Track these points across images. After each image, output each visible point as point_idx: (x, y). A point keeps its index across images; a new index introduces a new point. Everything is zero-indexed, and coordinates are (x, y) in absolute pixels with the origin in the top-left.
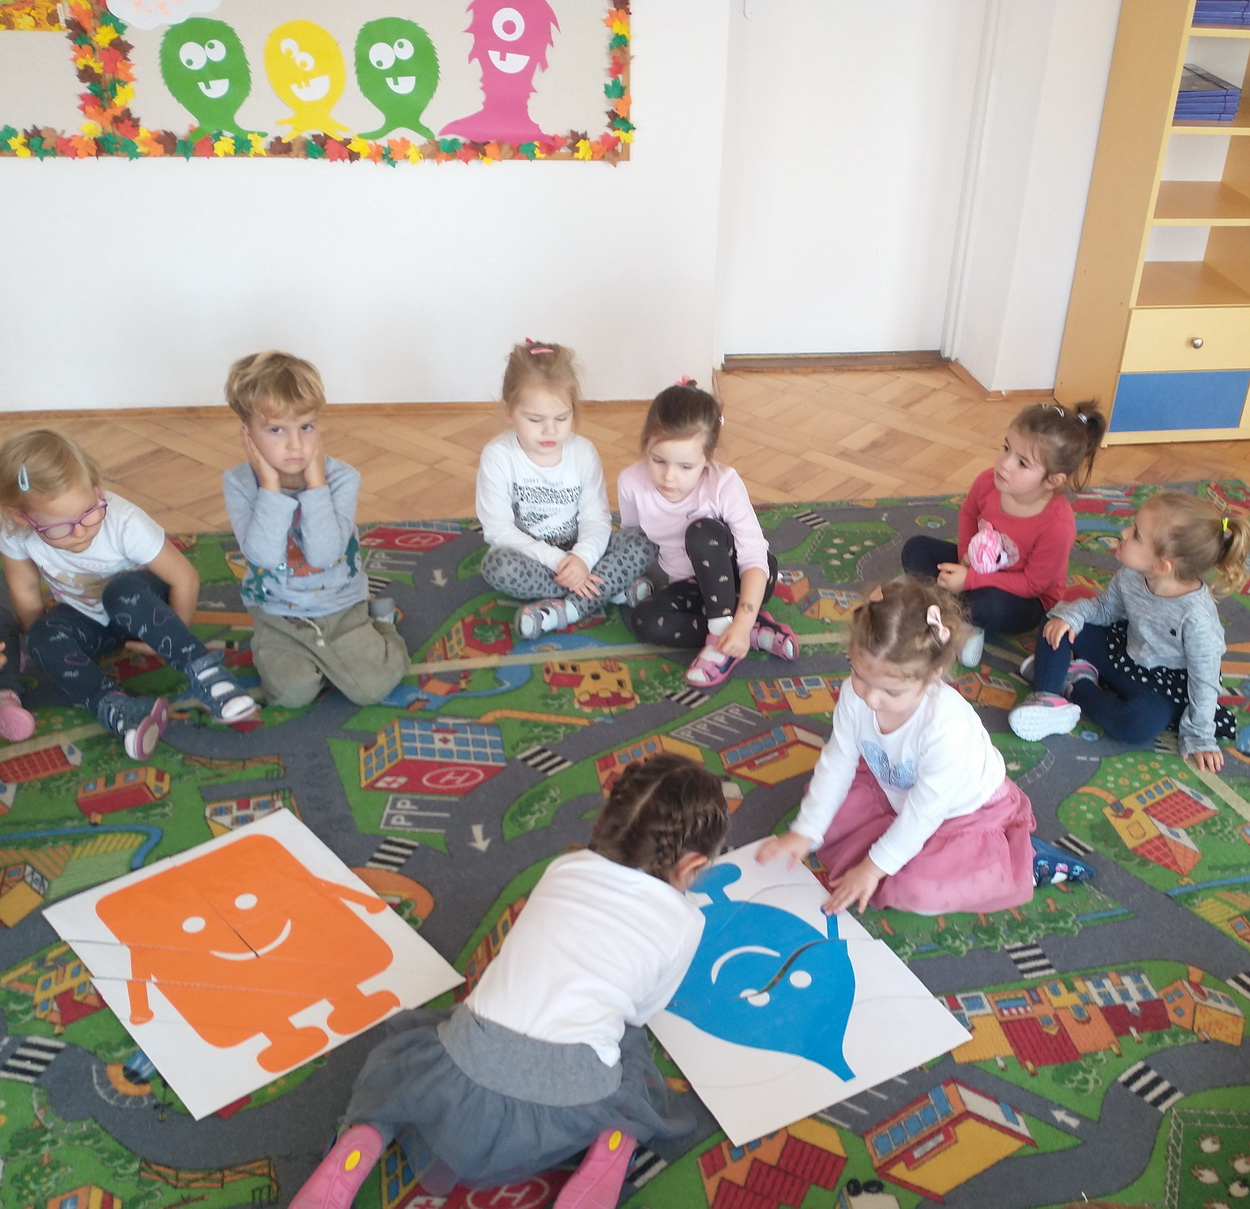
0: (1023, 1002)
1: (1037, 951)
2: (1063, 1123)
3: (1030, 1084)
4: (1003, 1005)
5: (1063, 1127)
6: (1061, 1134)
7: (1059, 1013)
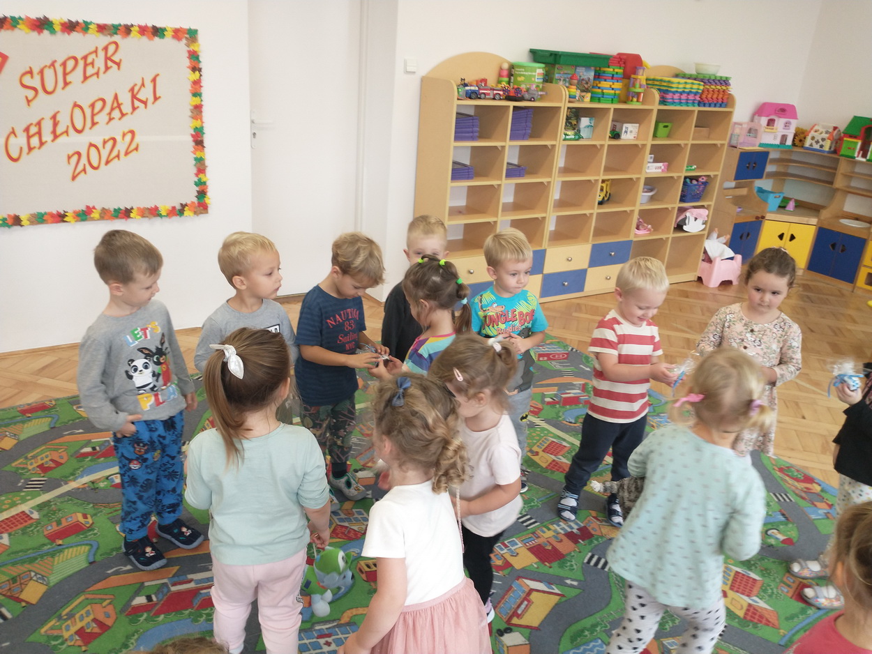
0: (532, 539)
1: (528, 517)
2: (571, 584)
3: (551, 571)
4: (525, 542)
5: (572, 586)
6: (572, 589)
7: (549, 540)
